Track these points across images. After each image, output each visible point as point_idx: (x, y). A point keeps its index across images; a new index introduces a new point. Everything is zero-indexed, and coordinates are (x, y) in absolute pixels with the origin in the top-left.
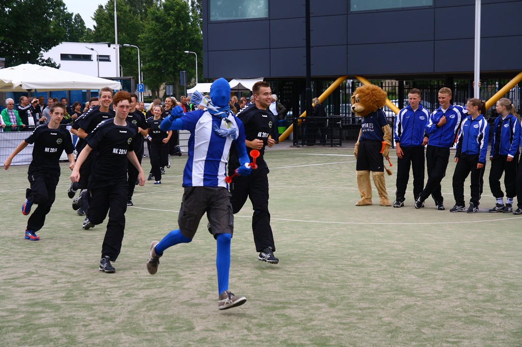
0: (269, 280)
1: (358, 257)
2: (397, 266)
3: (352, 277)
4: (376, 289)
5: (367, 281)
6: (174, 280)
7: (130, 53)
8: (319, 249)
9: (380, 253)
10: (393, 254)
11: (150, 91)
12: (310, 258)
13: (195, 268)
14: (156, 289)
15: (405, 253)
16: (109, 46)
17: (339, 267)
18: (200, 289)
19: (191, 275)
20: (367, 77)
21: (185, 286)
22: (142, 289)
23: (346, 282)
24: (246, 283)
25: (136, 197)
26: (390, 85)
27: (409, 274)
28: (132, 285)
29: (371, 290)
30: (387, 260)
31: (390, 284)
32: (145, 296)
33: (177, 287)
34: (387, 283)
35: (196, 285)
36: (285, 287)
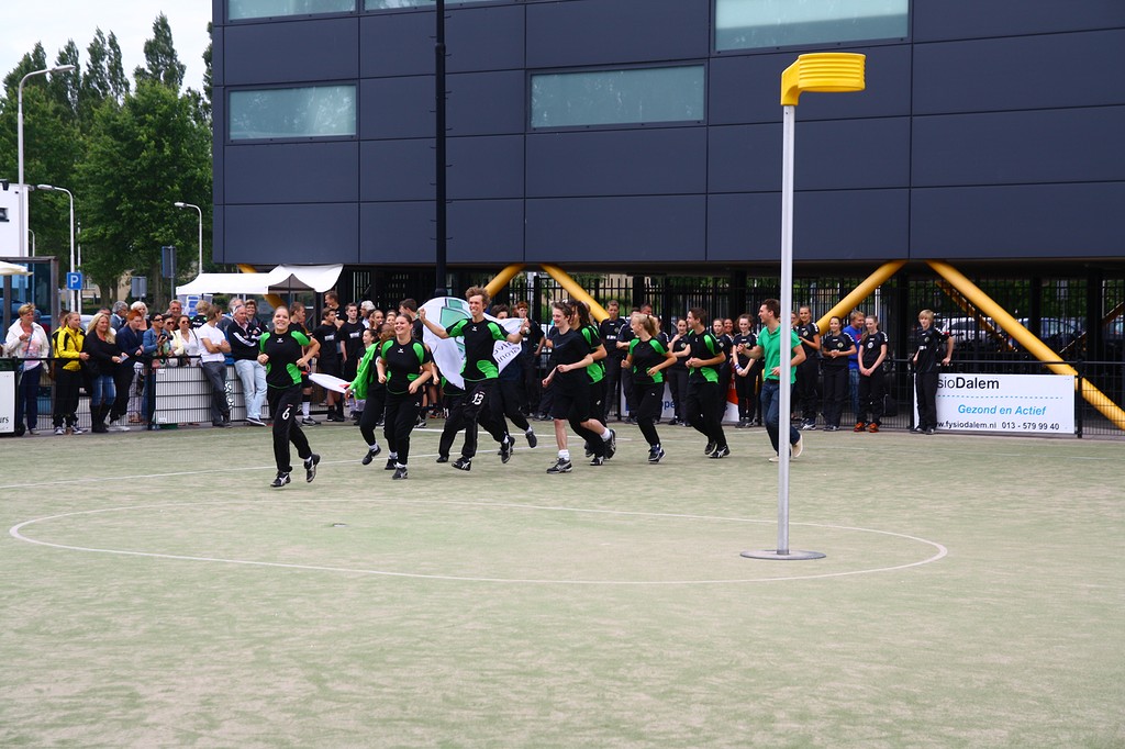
0: (335, 705)
1: (528, 653)
2: (611, 673)
3: (515, 697)
4: (564, 724)
5: (545, 706)
6: (125, 706)
7: (53, 205)
8: (449, 638)
9: (577, 645)
10: (604, 647)
11: (97, 288)
12: (428, 656)
13: (173, 680)
14: (84, 728)
15: (630, 645)
16: (6, 188)
17: (487, 675)
18: (181, 726)
19: (163, 695)
20: (565, 268)
21: (149, 720)
22: (52, 726)
23: (501, 709)
24: (284, 711)
25: (51, 521)
26: (615, 285)
27: (636, 691)
28: (29, 717)
29: (553, 726)
30: (591, 661)
31: (593, 712)
32: (59, 742)
33: (130, 720)
34: (587, 710)
35: (173, 716)
36: (369, 721)
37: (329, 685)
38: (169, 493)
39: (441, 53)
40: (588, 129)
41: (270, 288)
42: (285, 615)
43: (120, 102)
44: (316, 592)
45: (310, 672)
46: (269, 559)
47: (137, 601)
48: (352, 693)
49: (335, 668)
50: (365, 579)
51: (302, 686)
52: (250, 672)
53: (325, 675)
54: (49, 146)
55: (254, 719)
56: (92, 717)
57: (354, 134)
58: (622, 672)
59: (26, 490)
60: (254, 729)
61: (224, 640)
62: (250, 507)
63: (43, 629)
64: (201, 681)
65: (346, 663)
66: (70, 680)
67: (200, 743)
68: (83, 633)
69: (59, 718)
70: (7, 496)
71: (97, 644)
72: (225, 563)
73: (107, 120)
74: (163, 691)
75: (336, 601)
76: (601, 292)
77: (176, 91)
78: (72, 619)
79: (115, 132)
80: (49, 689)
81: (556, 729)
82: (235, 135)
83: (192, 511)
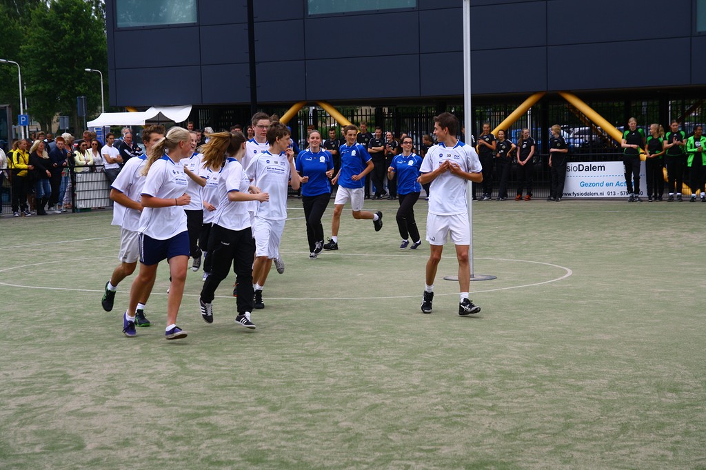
0: (190, 378)
1: (313, 343)
2: (363, 353)
3: (303, 370)
4: (334, 385)
5: (322, 375)
6: (60, 382)
7: (8, 72)
8: (262, 334)
9: (342, 337)
10: (359, 338)
11: (38, 124)
12: (249, 346)
13: (90, 366)
14: (34, 396)
15: (375, 336)
17: (286, 357)
18: (96, 394)
19: (84, 375)
21: (76, 391)
22: (15, 396)
23: (295, 378)
24: (159, 383)
25: (12, 270)
26: (364, 113)
27: (378, 364)
29: (327, 387)
30: (351, 346)
31: (352, 378)
32: (19, 406)
33: (63, 391)
34: (348, 376)
35: (90, 388)
36: (213, 387)
37: (188, 366)
38: (86, 251)
40: (344, 15)
41: (147, 121)
42: (159, 324)
43: (48, 5)
45: (176, 358)
47: (67, 318)
48: (202, 371)
49: (191, 356)
51: (171, 367)
52: (138, 360)
53: (185, 360)
55: (141, 388)
56: (40, 390)
57: (196, 22)
60: (141, 395)
63: (8, 337)
64: (108, 366)
66: (26, 368)
67: (108, 403)
68: (34, 338)
69: (19, 391)
71: (42, 345)
73: (39, 17)
74: (84, 373)
76: (355, 118)
78: (27, 331)
79: (46, 24)
80: (12, 374)
81: (329, 389)
82: (120, 24)
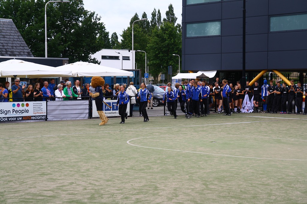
1: (266, 179)
2: (289, 185)
3: (261, 191)
4: (275, 200)
5: (270, 195)
6: (154, 190)
7: (141, 55)
8: (242, 174)
9: (279, 177)
10: (287, 178)
11: (153, 77)
12: (236, 179)
13: (167, 183)
14: (143, 195)
15: (295, 178)
16: (129, 51)
17: (253, 185)
18: (168, 196)
19: (164, 187)
20: (279, 71)
21: (160, 194)
22: (135, 194)
23: (257, 195)
24: (196, 193)
25: (138, 139)
26: (294, 75)
27: (296, 191)
28: (129, 192)
29: (271, 200)
30: (284, 182)
31: (284, 196)
32: (136, 199)
33: (155, 194)
34: (282, 196)
35: (166, 193)
36: (219, 197)
37: (209, 186)
38: (169, 132)
39: (244, 12)
40: (286, 32)
41: (197, 77)
42: (197, 166)
43: (160, 28)
44: (207, 160)
45: (204, 182)
46: (194, 151)
47: (158, 161)
48: (215, 189)
49: (211, 181)
50: (220, 157)
51: (201, 186)
52: (187, 182)
53: (208, 183)
54: (140, 40)
55: (188, 195)
56: (145, 192)
57: (220, 34)
58: (292, 185)
59: (132, 131)
60: (188, 198)
61: (181, 173)
62: (190, 136)
63: (134, 168)
64: (174, 184)
65: (214, 180)
66: (140, 182)
67: (173, 201)
68: (144, 170)
69: (137, 192)
70: (127, 132)
71: (148, 173)
72: (183, 152)
73: (156, 33)
74: (164, 186)
75: (212, 163)
76: (290, 77)
77: (174, 24)
78: (141, 166)
79: (158, 36)
80: (134, 185)
81: (272, 201)
82: (188, 36)
83: (174, 137)
